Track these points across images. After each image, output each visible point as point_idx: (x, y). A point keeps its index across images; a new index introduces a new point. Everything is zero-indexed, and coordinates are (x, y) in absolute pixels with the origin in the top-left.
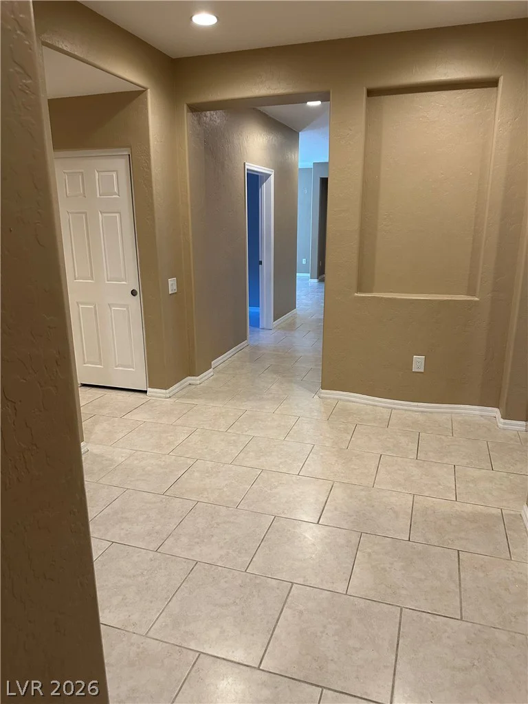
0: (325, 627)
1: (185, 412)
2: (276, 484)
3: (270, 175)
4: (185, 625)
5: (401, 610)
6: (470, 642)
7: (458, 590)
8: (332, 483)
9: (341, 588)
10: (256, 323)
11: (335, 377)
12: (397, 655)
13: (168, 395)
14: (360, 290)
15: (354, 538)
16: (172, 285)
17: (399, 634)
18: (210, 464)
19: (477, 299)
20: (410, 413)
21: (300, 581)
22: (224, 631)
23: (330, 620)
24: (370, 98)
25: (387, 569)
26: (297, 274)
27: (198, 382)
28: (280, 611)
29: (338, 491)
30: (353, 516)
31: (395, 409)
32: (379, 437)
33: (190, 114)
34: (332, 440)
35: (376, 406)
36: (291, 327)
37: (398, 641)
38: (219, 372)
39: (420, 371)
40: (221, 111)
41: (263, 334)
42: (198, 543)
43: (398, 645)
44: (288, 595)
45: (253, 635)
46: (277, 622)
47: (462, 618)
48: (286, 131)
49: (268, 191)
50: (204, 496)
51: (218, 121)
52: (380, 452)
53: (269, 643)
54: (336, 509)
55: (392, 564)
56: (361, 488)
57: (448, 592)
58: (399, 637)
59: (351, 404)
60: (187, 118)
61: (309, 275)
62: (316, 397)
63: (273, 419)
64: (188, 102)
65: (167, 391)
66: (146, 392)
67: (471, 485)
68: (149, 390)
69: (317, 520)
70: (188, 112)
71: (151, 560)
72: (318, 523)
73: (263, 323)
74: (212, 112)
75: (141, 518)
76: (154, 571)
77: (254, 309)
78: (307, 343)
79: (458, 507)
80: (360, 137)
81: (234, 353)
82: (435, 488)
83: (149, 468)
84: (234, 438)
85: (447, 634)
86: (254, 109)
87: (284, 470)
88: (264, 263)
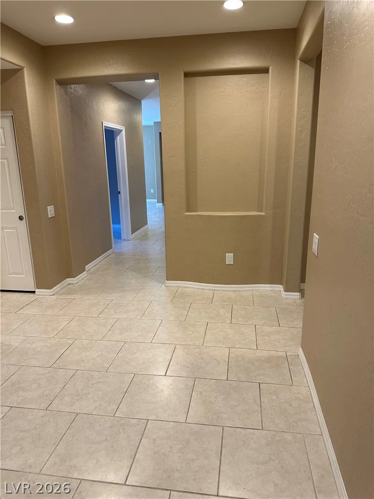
0: (171, 447)
1: (66, 305)
2: (135, 351)
3: (122, 130)
4: (70, 461)
5: (223, 428)
6: (268, 444)
7: (259, 410)
8: (174, 345)
9: (182, 420)
10: (118, 236)
11: (175, 272)
12: (221, 460)
13: (52, 294)
14: (188, 211)
15: (191, 384)
16: (51, 211)
17: (222, 445)
18: (86, 342)
19: (264, 214)
20: (227, 292)
21: (154, 417)
22: (99, 461)
23: (175, 442)
24: (186, 78)
25: (213, 401)
26: (147, 200)
27: (75, 282)
28: (139, 441)
29: (179, 352)
30: (189, 367)
31: (217, 290)
32: (206, 310)
33: (58, 87)
34: (175, 316)
35: (204, 289)
36: (145, 237)
37: (221, 450)
38: (92, 273)
39: (231, 263)
40: (82, 85)
41: (124, 244)
42: (78, 400)
43: (221, 452)
44: (145, 429)
45: (120, 461)
46: (137, 449)
47: (262, 428)
48: (132, 100)
49: (121, 141)
50: (82, 365)
51: (81, 92)
52: (207, 321)
53: (132, 465)
54: (178, 364)
55: (216, 397)
56: (195, 346)
57: (254, 412)
58: (222, 447)
59: (187, 289)
60: (56, 89)
61: (156, 200)
62: (163, 286)
63: (132, 304)
64: (57, 78)
65: (51, 290)
66: (34, 292)
67: (266, 338)
68: (37, 290)
69: (165, 373)
70: (56, 85)
71: (42, 417)
72: (165, 375)
73: (124, 236)
74: (75, 85)
75: (34, 386)
76: (45, 424)
77: (117, 226)
78: (156, 249)
79: (259, 354)
80: (181, 105)
81: (103, 258)
82: (243, 342)
83: (39, 349)
84: (103, 321)
85: (253, 441)
86: (107, 83)
87: (141, 340)
88: (122, 192)
